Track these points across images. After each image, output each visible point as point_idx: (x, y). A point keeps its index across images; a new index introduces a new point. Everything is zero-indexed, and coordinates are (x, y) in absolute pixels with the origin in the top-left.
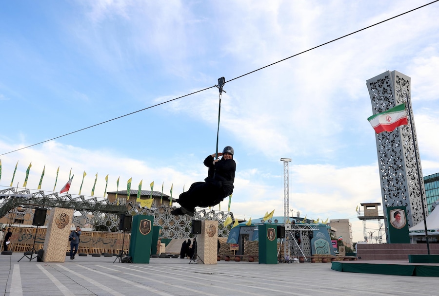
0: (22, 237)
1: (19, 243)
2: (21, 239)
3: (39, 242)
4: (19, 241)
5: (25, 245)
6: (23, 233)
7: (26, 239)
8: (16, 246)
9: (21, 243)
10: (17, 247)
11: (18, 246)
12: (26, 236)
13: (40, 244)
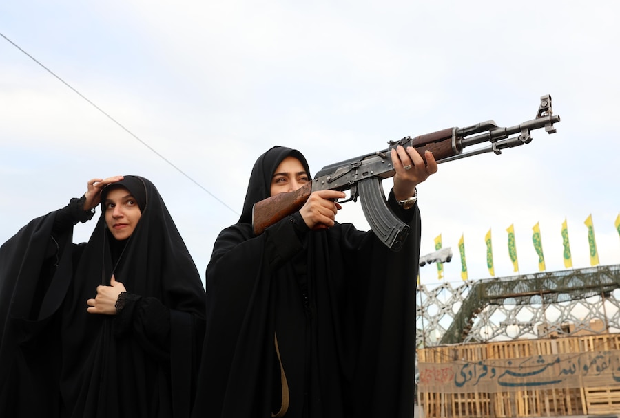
0: (463, 374)
1: (459, 391)
2: (460, 379)
3: (512, 385)
4: (459, 385)
5: (477, 396)
6: (462, 361)
7: (474, 380)
8: (454, 401)
9: (464, 390)
10: (457, 404)
11: (460, 401)
12: (471, 368)
13: (515, 389)
